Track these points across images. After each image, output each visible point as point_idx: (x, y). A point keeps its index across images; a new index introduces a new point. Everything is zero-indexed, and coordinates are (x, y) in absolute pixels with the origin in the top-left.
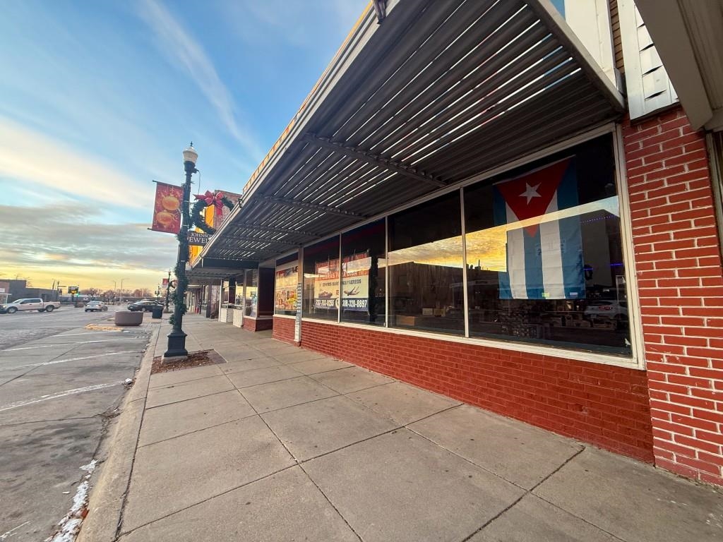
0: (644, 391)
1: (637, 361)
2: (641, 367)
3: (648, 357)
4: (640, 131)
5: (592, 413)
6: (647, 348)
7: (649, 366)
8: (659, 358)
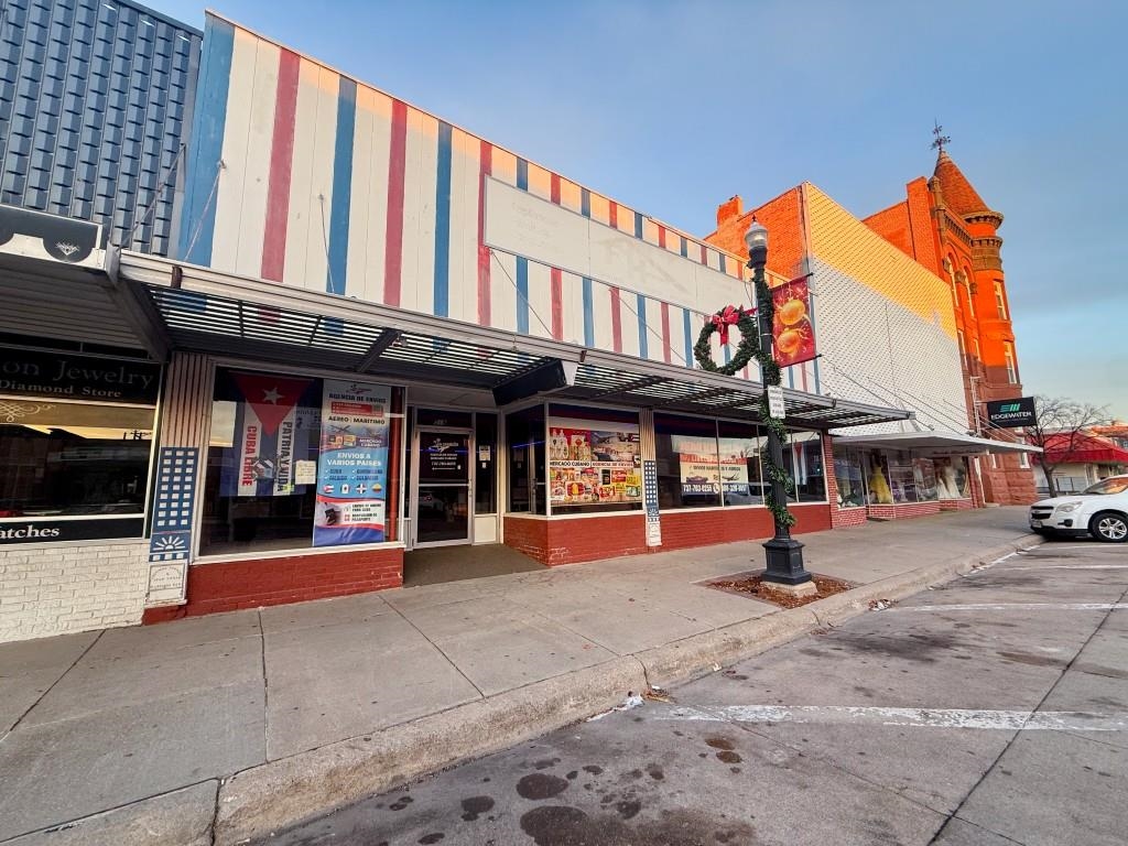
1: (828, 502)
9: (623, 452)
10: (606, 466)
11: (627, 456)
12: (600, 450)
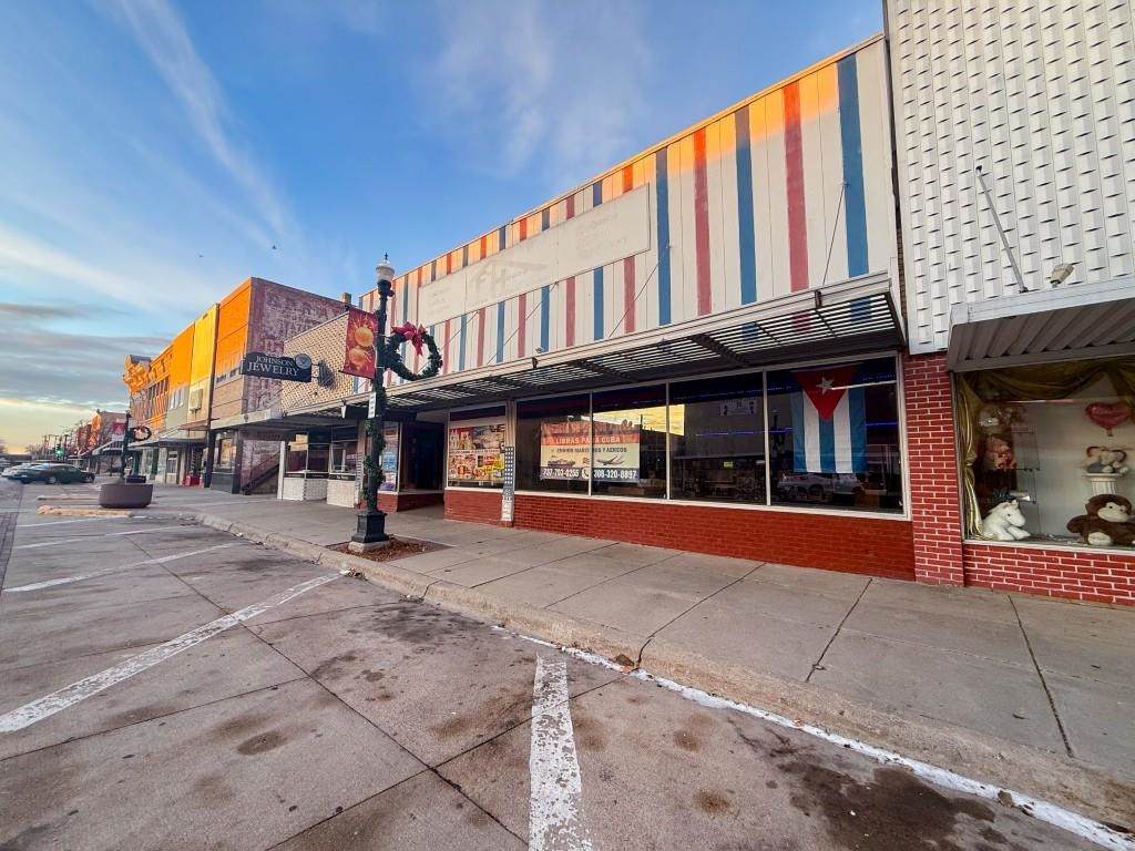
0: (911, 535)
1: (907, 515)
2: (909, 520)
3: (914, 512)
4: (914, 362)
5: (876, 554)
6: (914, 506)
7: (915, 518)
8: (920, 512)
9: (492, 441)
10: (481, 453)
11: (495, 444)
12: (477, 441)
